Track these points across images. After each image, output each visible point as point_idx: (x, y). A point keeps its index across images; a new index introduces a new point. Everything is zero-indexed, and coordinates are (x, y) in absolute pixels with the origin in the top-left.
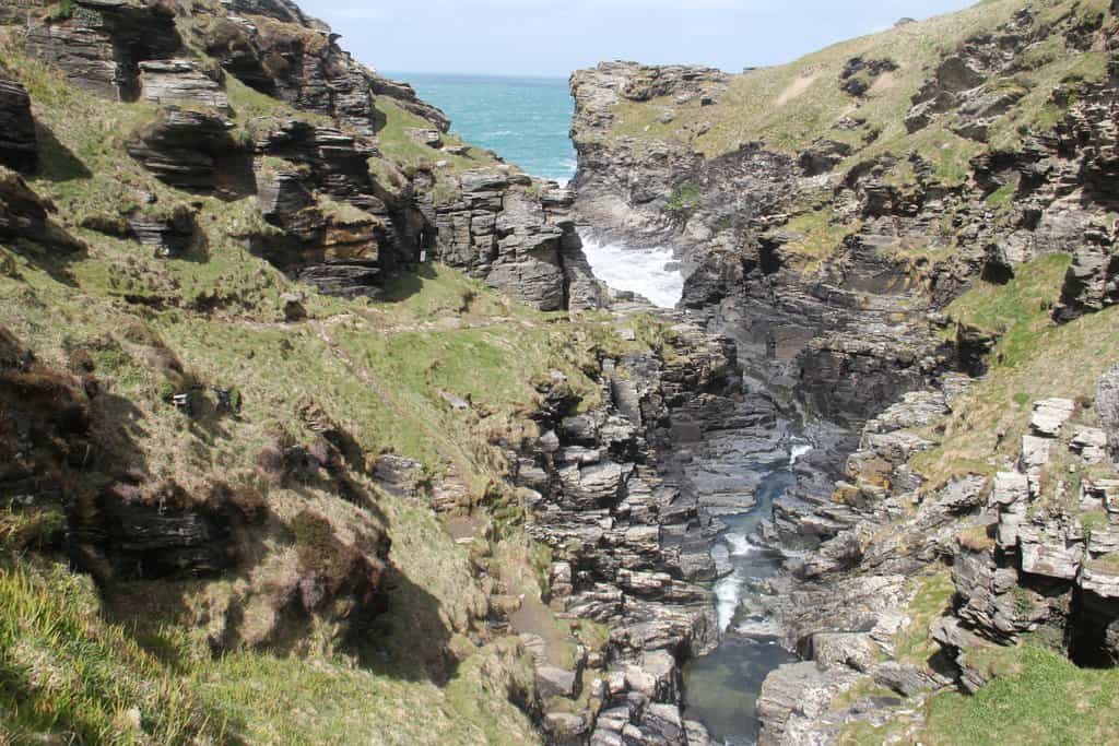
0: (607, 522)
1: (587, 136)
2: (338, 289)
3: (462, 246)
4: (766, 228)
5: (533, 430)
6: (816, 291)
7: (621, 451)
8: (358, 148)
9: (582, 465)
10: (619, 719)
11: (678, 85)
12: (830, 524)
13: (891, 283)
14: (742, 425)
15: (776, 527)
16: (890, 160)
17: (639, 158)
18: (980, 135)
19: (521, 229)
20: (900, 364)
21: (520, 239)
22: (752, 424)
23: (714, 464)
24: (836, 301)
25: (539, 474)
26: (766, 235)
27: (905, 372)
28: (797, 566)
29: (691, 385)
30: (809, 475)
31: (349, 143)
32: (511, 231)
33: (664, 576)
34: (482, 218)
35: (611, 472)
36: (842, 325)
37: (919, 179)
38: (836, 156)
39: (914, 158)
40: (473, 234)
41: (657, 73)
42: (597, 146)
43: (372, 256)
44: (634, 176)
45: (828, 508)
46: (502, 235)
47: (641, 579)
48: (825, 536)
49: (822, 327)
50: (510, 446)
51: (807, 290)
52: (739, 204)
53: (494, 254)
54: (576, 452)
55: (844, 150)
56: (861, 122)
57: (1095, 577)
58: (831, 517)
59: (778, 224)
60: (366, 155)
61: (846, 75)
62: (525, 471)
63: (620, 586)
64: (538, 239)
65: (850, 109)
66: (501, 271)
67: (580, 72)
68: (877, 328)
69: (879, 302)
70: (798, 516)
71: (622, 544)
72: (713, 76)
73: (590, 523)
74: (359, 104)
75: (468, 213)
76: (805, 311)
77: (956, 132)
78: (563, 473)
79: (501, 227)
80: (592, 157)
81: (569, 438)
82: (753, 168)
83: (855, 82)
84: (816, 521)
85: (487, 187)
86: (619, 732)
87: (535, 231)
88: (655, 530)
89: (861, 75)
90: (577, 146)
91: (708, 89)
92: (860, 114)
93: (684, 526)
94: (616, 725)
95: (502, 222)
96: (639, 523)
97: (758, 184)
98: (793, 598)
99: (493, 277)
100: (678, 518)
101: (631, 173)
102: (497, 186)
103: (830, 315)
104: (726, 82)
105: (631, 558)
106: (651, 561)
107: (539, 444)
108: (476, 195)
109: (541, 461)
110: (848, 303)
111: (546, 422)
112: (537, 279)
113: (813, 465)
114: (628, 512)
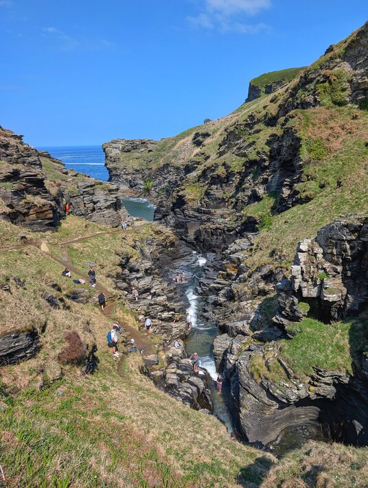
0: (150, 297)
1: (111, 165)
2: (39, 229)
3: (81, 208)
4: (178, 192)
5: (119, 270)
6: (198, 210)
7: (148, 272)
8: (39, 177)
9: (138, 278)
10: (173, 368)
11: (140, 146)
12: (220, 286)
13: (222, 205)
14: (183, 256)
15: (202, 289)
16: (216, 166)
17: (130, 171)
18: (245, 155)
19: (102, 201)
20: (229, 231)
21: (102, 204)
22: (186, 255)
23: (177, 271)
24: (205, 213)
25: (125, 285)
26: (180, 194)
27: (231, 233)
28: (212, 301)
29: (165, 246)
30: (208, 270)
31: (36, 175)
32: (98, 201)
33: (172, 312)
34: (87, 198)
35: (148, 280)
36: (208, 220)
37: (227, 171)
38: (195, 166)
39: (224, 164)
40: (85, 204)
41: (132, 142)
42: (115, 169)
43: (51, 216)
44: (129, 177)
45: (218, 280)
46: (95, 203)
47: (165, 315)
48: (219, 289)
49: (202, 222)
50: (113, 277)
51: (194, 210)
52: (166, 184)
53: (94, 210)
54: (134, 275)
55: (198, 163)
56: (203, 154)
57: (328, 296)
58: (219, 283)
59: (182, 190)
60: (43, 179)
61: (194, 139)
62: (119, 285)
63: (159, 319)
64: (109, 203)
65: (197, 150)
66: (96, 215)
67: (105, 144)
68: (220, 220)
69: (219, 212)
70: (209, 284)
71: (156, 304)
72: (152, 142)
73: (144, 298)
74: (35, 161)
75: (82, 197)
76: (196, 217)
77: (237, 155)
78: (132, 283)
79: (95, 200)
80: (114, 172)
81: (132, 270)
82: (169, 172)
83: (198, 141)
84: (215, 285)
85: (88, 187)
86: (175, 373)
87: (106, 200)
88: (165, 297)
89: (200, 138)
90: (108, 169)
91: (150, 147)
92: (202, 151)
93: (173, 294)
94: (174, 371)
95: (95, 199)
96: (159, 295)
97: (172, 177)
98: (213, 312)
99: (93, 218)
100: (171, 291)
101: (128, 177)
102: (91, 186)
103: (204, 217)
104: (156, 144)
105: (159, 308)
106: (166, 309)
107: (123, 274)
108: (84, 190)
109: (124, 280)
110: (209, 213)
111: (123, 266)
112: (110, 217)
113: (208, 267)
114: (155, 292)
